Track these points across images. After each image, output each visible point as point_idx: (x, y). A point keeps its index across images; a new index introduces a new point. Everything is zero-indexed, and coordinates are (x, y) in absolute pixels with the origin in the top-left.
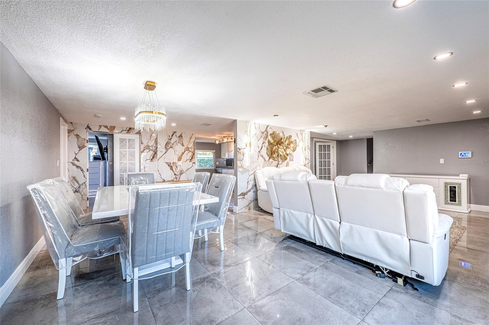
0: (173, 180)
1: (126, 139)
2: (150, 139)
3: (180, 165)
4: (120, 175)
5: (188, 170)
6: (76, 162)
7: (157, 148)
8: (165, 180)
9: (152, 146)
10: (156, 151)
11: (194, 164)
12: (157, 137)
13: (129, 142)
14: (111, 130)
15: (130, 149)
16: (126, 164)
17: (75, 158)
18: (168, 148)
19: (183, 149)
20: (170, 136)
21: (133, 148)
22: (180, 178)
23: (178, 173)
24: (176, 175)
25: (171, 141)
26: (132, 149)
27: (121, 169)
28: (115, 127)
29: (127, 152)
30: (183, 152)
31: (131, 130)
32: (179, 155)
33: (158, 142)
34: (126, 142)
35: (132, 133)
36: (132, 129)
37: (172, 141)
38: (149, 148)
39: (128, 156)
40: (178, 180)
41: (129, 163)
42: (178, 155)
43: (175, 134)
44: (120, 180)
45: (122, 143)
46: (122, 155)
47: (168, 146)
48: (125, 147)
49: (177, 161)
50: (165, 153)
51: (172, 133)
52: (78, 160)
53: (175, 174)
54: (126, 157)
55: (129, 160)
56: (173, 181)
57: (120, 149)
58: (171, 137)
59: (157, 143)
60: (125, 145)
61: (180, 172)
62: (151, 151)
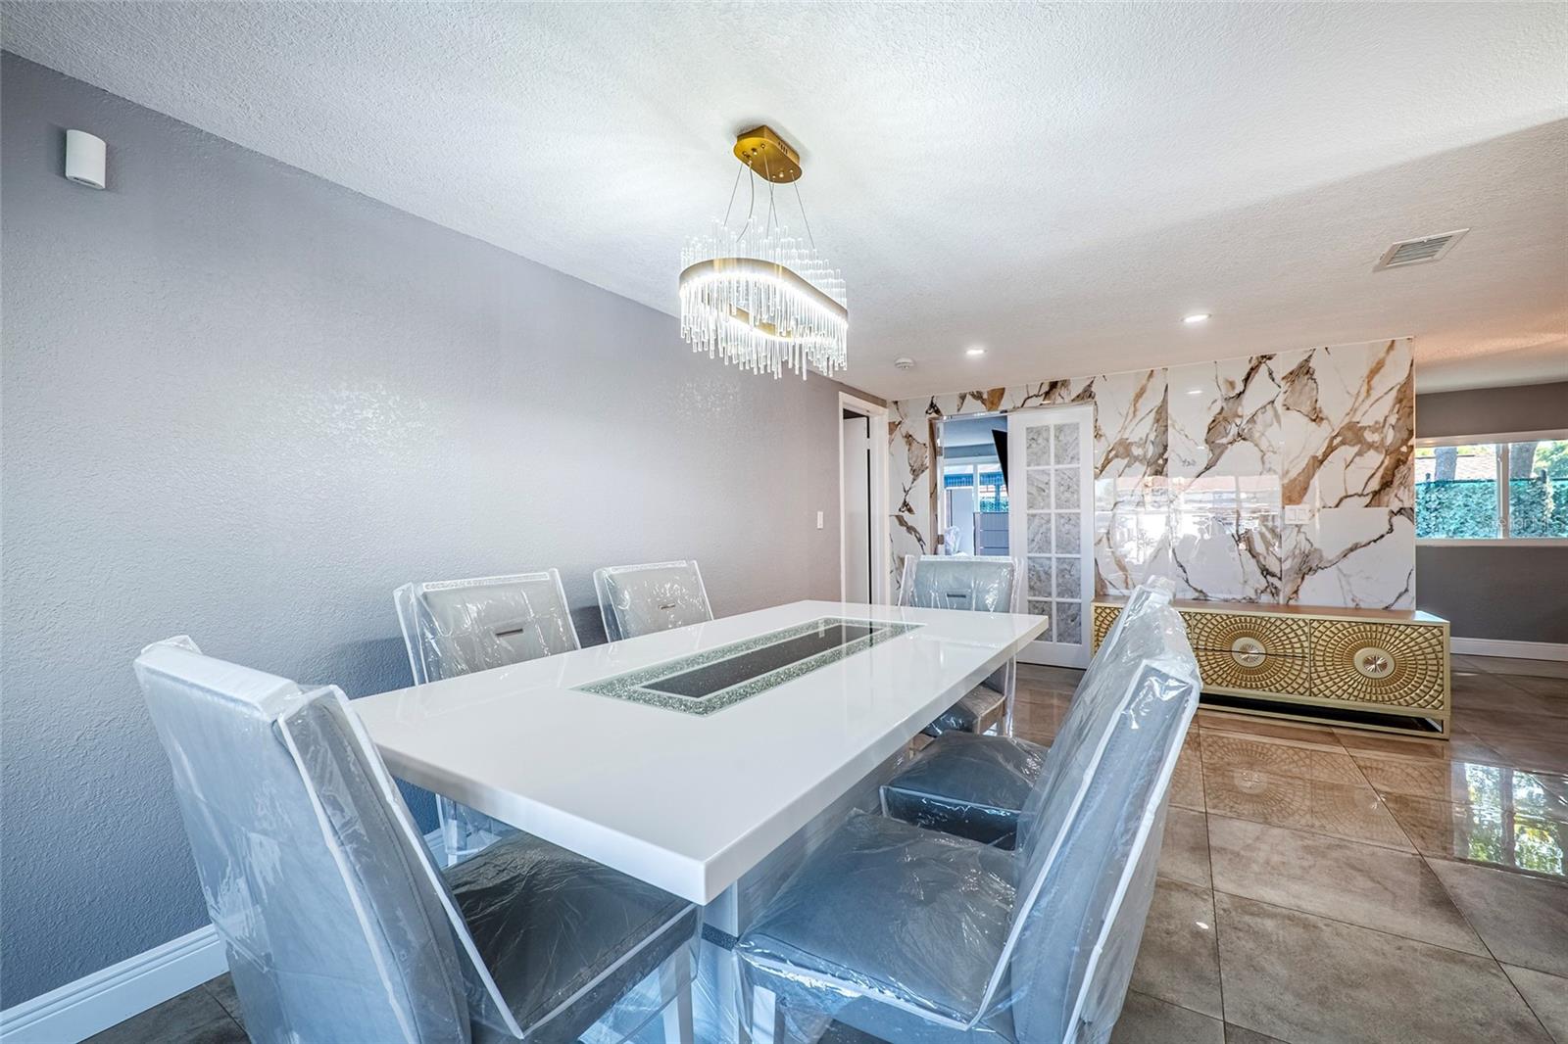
0: (1253, 597)
1: (1047, 429)
2: (1134, 412)
3: (1299, 527)
4: (1029, 558)
5: (1352, 550)
6: (906, 515)
7: (1165, 447)
8: (1206, 595)
9: (1143, 444)
10: (1161, 462)
11: (1398, 520)
12: (1165, 401)
13: (1057, 437)
14: (992, 403)
15: (1063, 463)
16: (1049, 521)
17: (905, 504)
18: (1224, 441)
19: (1317, 438)
20: (1232, 384)
21: (1072, 458)
22: (1296, 592)
23: (1286, 566)
24: (1273, 575)
25: (1240, 404)
26: (1070, 463)
27: (1031, 537)
28: (1004, 389)
29: (1049, 475)
30: (1320, 454)
31: (1057, 391)
32: (1293, 474)
33: (1169, 422)
34: (1047, 440)
35: (1059, 400)
36: (1059, 384)
37: (1248, 406)
38: (1128, 454)
39: (1056, 489)
40: (1282, 600)
41: (1061, 516)
42: (1287, 472)
43: (1263, 369)
44: (1030, 578)
45: (1034, 445)
46: (1034, 488)
47: (1220, 433)
48: (1046, 455)
49: (1279, 504)
50: (1207, 469)
51: (1250, 367)
52: (910, 510)
53: (1266, 572)
54: (1048, 496)
55: (1058, 506)
56: (1251, 601)
57: (1029, 465)
58: (1240, 387)
59: (1166, 426)
60: (1045, 451)
61: (1298, 560)
62: (1137, 463)
